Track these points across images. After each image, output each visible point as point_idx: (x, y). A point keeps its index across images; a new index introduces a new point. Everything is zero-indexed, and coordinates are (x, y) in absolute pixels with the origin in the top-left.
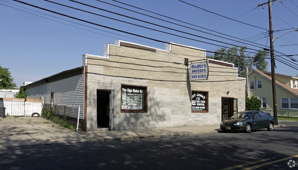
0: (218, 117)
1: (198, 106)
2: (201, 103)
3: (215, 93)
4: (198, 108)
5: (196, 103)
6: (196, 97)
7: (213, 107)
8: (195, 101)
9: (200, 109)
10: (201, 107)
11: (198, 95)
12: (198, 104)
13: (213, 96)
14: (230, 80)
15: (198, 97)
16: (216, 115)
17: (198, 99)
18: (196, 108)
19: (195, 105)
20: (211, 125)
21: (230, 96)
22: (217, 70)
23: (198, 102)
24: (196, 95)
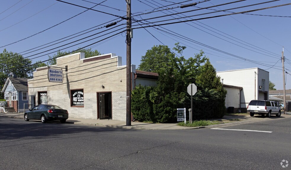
0: (93, 112)
1: (79, 102)
2: (81, 99)
3: (90, 89)
4: (79, 103)
5: (77, 100)
6: (77, 94)
7: (89, 103)
8: (77, 98)
9: (80, 104)
10: (81, 103)
11: (79, 92)
12: (79, 100)
13: (89, 92)
14: (105, 72)
15: (79, 94)
16: (91, 110)
17: (78, 96)
18: (78, 103)
19: (77, 101)
20: (86, 118)
21: (106, 90)
22: (92, 66)
23: (79, 98)
24: (77, 93)
